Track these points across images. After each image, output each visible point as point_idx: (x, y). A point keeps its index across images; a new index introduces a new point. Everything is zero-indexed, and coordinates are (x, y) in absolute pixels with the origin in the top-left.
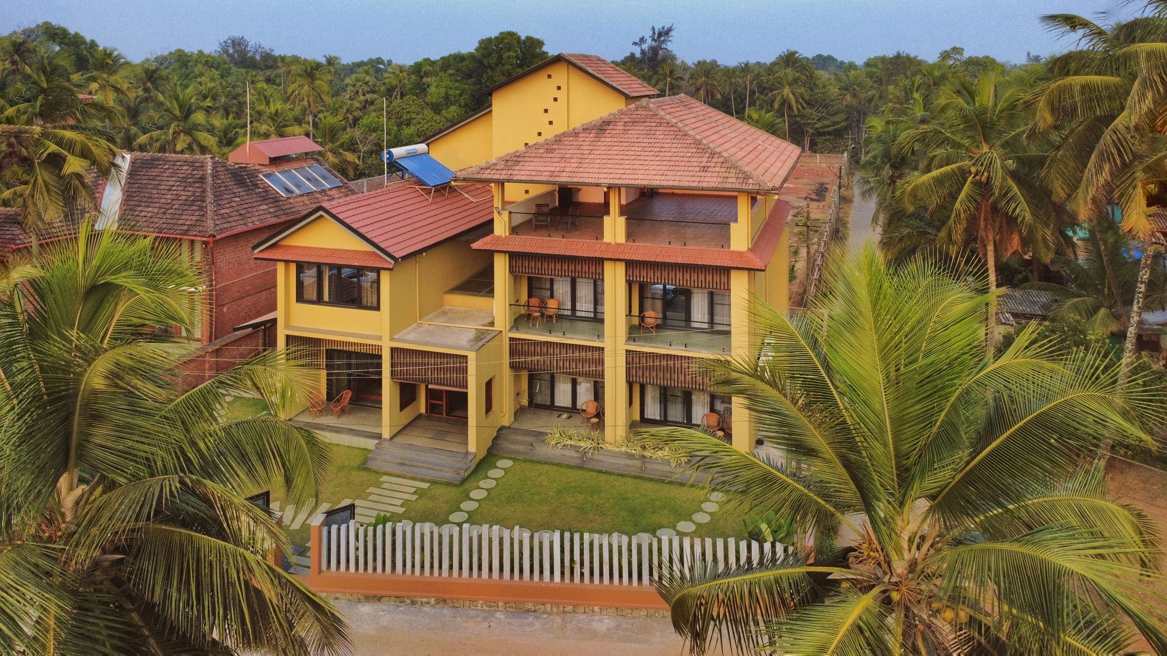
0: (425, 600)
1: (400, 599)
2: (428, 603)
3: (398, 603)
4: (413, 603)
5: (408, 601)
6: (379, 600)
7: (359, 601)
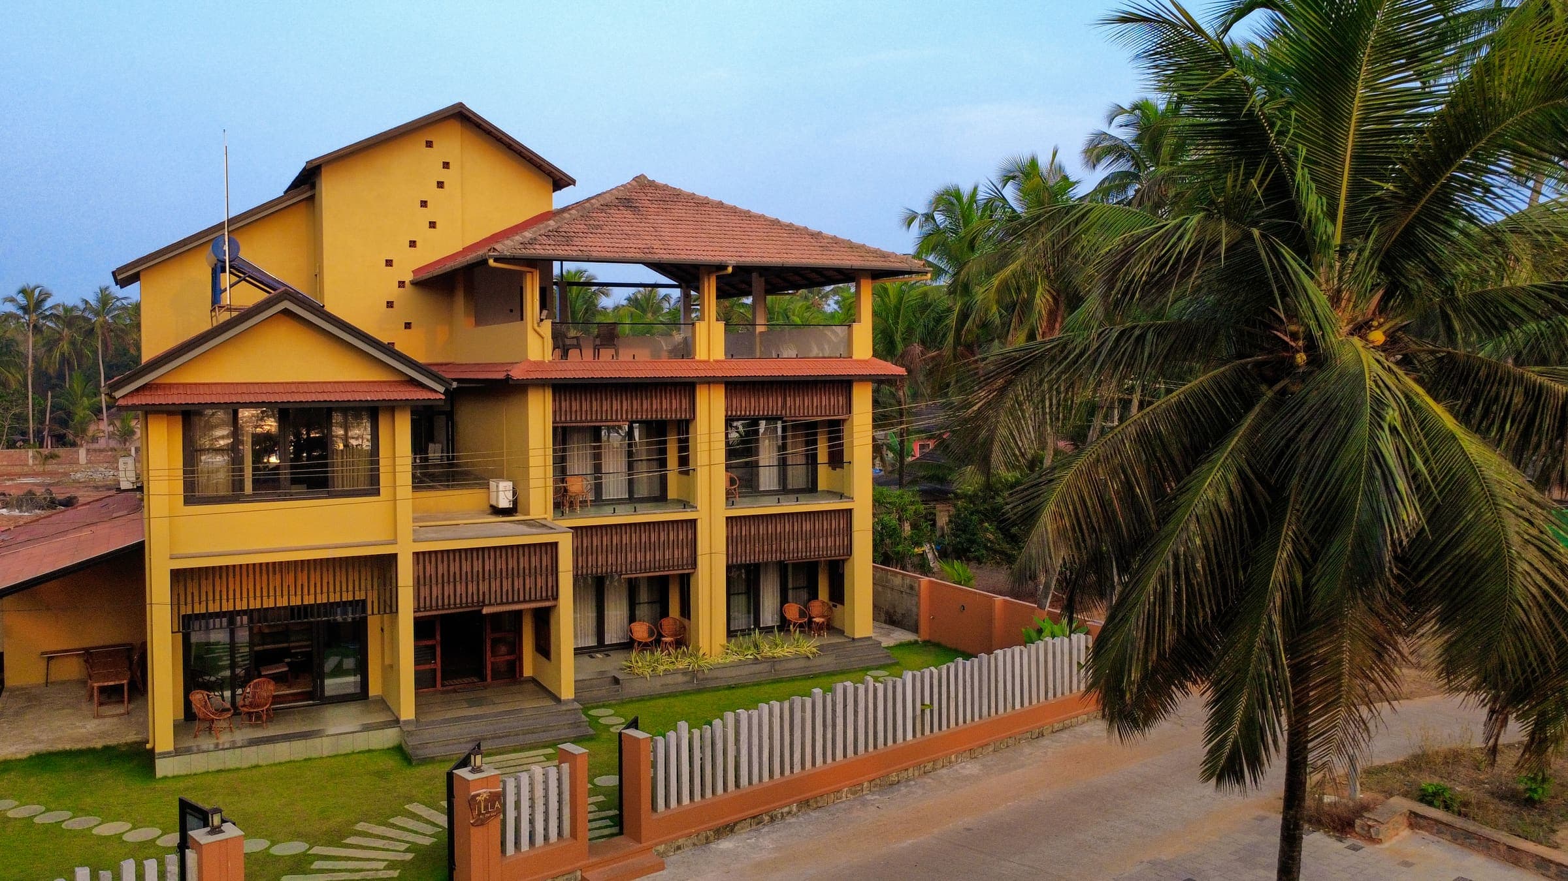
0: (786, 809)
1: (757, 819)
2: (789, 813)
3: (754, 827)
4: (773, 819)
5: (766, 818)
6: (732, 831)
7: (708, 841)
